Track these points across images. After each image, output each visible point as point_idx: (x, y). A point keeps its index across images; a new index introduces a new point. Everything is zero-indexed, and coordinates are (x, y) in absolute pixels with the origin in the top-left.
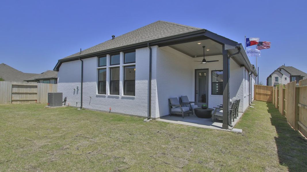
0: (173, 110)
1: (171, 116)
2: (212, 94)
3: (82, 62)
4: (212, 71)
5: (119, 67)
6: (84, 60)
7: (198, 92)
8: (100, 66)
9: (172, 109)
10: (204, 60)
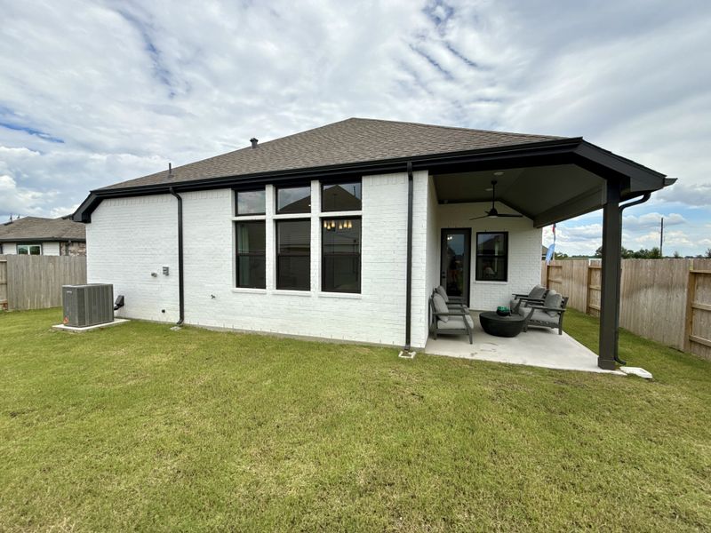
0: (441, 325)
1: (435, 339)
2: (477, 279)
3: (180, 199)
4: (478, 233)
5: (309, 219)
6: (184, 196)
7: (445, 275)
8: (239, 213)
9: (439, 322)
10: (493, 212)
